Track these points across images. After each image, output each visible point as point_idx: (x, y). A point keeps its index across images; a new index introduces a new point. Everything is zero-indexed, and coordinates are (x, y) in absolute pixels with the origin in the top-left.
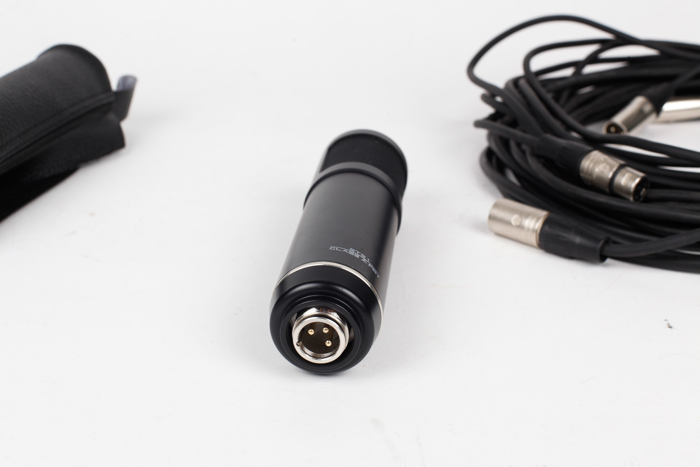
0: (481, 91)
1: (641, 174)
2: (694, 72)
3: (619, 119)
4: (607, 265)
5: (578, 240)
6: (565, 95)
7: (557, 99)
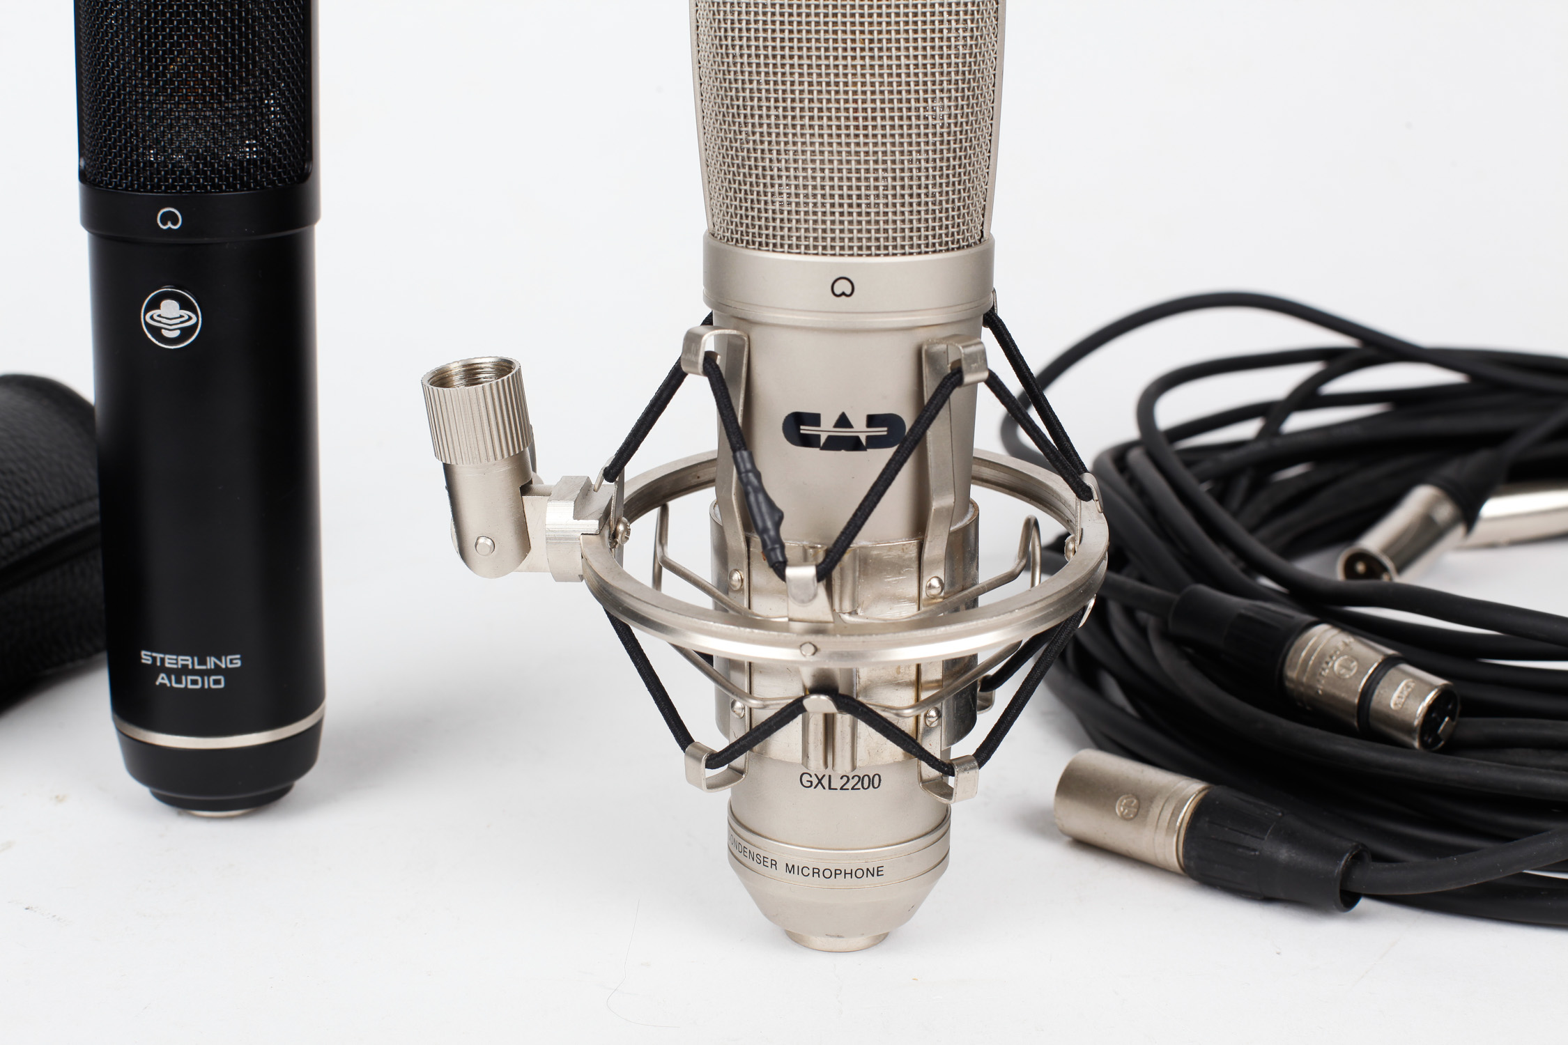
1: (1440, 682)
2: (1553, 421)
3: (1374, 541)
4: (1358, 917)
5: (1284, 854)
6: (1243, 483)
7: (1221, 497)
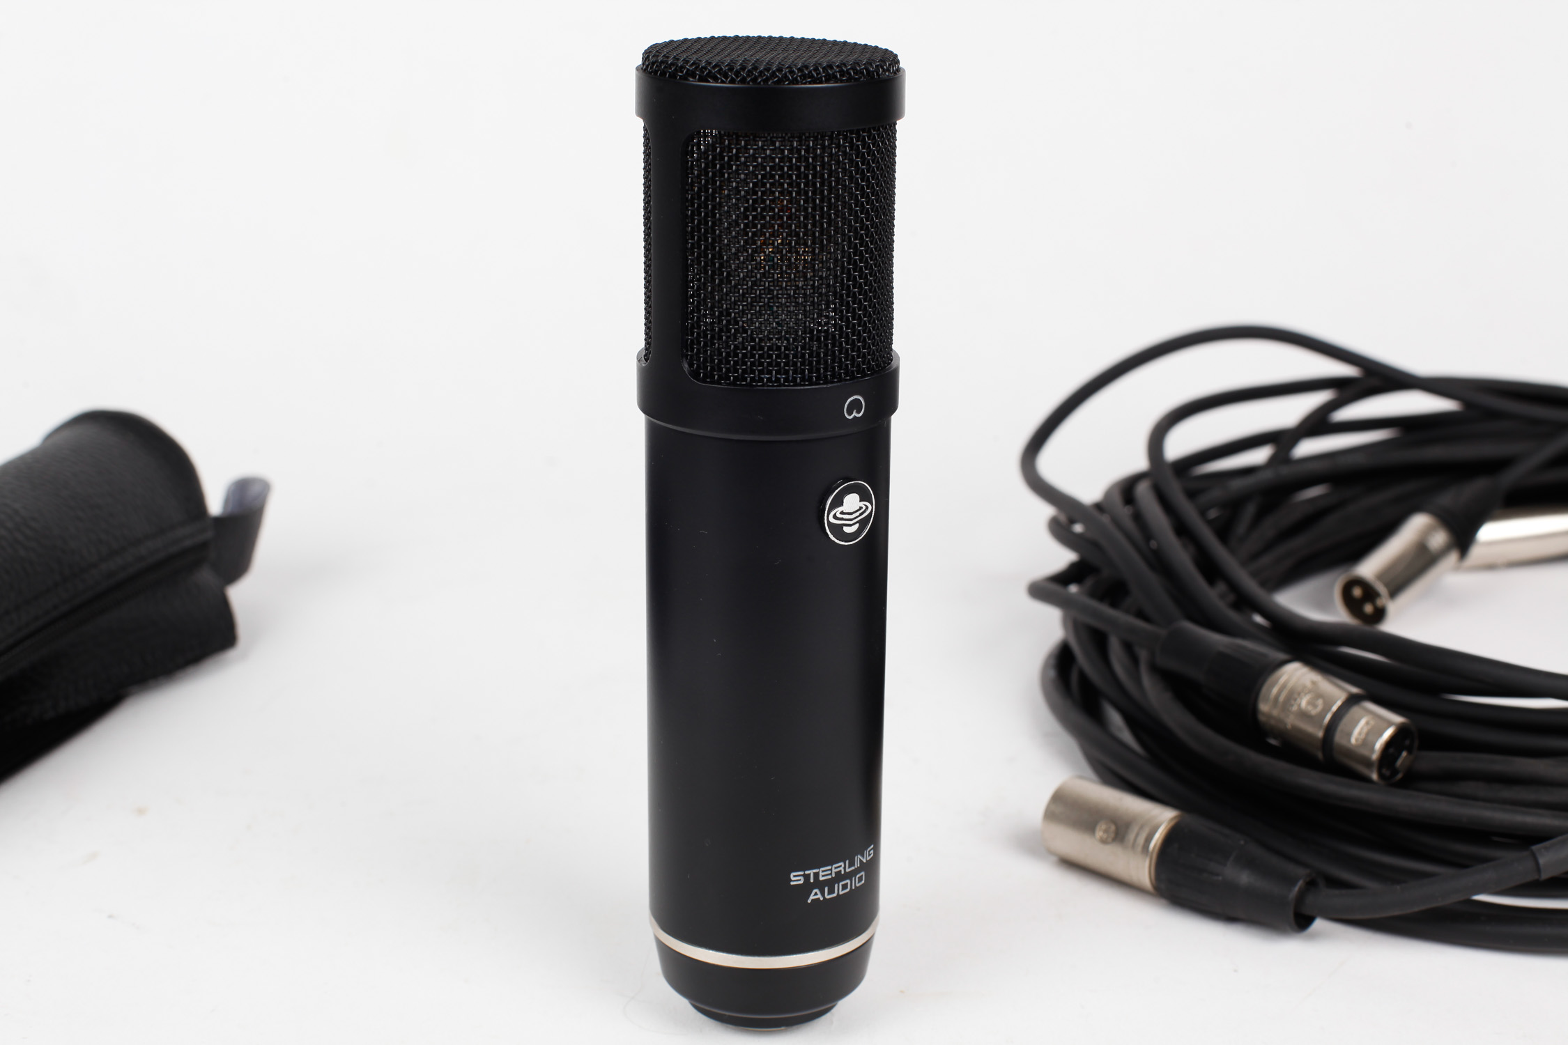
0: (1046, 511)
1: (1398, 719)
